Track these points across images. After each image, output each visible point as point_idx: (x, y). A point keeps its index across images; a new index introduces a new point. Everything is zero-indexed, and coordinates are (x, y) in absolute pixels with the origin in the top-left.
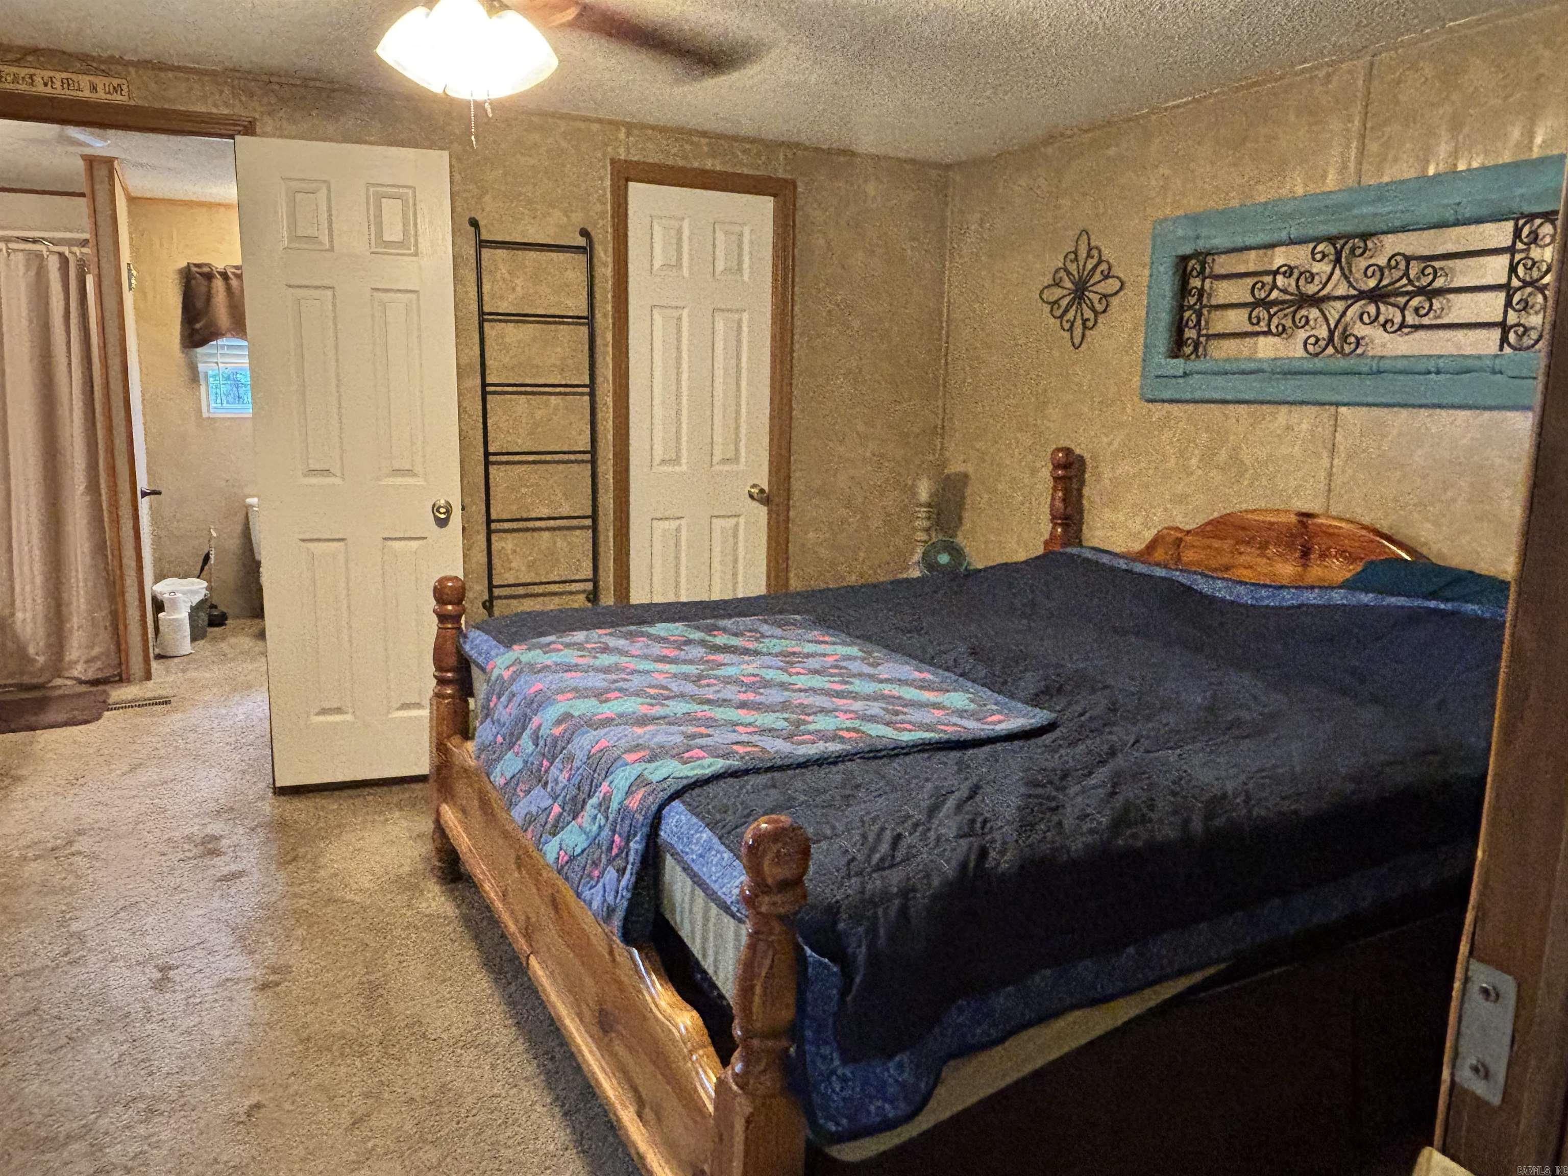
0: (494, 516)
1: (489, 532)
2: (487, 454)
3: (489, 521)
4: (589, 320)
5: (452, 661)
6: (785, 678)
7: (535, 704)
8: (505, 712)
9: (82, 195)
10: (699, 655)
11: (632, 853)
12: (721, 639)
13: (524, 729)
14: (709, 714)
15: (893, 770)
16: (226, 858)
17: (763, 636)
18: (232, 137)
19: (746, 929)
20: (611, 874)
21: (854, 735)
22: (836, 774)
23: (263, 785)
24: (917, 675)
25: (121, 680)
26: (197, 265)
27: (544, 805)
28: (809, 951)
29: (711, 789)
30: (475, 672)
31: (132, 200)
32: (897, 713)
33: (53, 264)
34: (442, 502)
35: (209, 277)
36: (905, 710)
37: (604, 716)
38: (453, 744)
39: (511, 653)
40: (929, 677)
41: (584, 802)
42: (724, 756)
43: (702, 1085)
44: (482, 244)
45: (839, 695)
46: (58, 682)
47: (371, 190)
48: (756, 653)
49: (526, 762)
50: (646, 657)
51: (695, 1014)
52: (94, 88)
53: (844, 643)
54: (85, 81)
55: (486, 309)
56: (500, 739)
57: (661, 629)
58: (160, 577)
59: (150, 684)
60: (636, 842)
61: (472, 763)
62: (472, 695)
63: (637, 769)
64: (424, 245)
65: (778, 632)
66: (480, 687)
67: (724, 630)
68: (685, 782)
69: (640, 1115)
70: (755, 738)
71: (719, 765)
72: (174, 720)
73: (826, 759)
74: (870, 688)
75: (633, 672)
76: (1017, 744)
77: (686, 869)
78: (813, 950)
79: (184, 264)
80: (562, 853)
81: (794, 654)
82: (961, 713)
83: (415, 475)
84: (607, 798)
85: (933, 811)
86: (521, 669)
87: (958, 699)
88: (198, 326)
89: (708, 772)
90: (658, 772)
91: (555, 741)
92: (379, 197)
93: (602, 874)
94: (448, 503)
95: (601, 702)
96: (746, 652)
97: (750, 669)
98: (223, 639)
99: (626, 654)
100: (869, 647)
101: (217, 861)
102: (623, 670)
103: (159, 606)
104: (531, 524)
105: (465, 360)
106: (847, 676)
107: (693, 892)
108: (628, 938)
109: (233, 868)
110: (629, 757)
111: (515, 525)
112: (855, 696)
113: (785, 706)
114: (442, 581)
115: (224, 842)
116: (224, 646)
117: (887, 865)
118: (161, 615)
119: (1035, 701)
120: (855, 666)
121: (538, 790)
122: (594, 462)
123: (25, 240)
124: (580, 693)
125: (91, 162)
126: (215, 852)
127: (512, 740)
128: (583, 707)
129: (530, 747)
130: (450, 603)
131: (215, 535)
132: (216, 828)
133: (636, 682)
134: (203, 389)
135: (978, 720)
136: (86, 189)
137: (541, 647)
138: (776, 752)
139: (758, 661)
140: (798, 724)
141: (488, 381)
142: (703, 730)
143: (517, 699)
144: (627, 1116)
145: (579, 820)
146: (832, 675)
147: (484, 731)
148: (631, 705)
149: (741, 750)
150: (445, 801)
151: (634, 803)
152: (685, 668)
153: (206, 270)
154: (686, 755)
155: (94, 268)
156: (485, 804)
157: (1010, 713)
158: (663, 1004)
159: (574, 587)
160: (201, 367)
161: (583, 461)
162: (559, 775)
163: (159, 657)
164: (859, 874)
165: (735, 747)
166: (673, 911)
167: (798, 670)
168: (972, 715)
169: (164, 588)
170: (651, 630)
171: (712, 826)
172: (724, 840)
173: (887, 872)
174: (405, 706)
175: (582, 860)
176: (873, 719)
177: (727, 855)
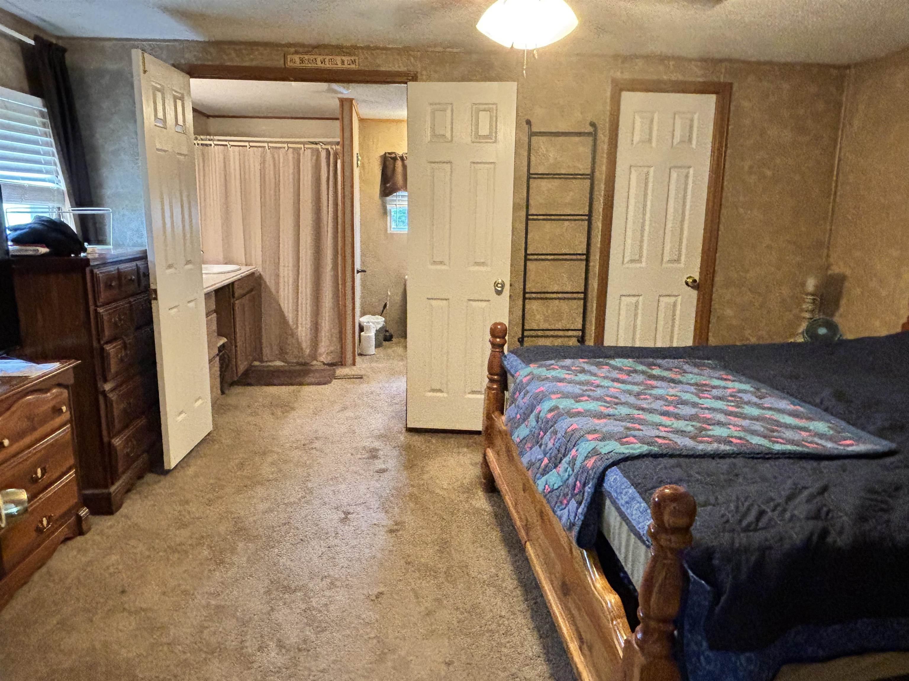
0: (527, 290)
1: (524, 299)
2: (526, 255)
3: (525, 293)
4: (591, 177)
5: (497, 370)
6: (696, 399)
7: (539, 399)
8: (522, 401)
9: (337, 119)
10: (641, 380)
11: (586, 494)
12: (656, 371)
13: (532, 412)
14: (642, 417)
15: (766, 468)
16: (381, 461)
17: (685, 372)
18: (406, 83)
19: (652, 553)
20: (573, 504)
21: (738, 441)
22: (724, 464)
23: (401, 426)
24: (791, 407)
25: (342, 365)
26: (389, 153)
27: (540, 457)
28: (691, 573)
29: (638, 463)
30: (509, 376)
31: (361, 120)
32: (773, 431)
33: (323, 154)
34: (500, 281)
35: (395, 159)
36: (779, 429)
37: (576, 410)
38: (495, 415)
39: (529, 368)
40: (801, 409)
41: (561, 460)
42: (648, 444)
43: (618, 640)
44: (532, 134)
45: (731, 414)
46: (315, 363)
47: (474, 107)
48: (680, 382)
49: (531, 431)
50: (605, 378)
51: (617, 596)
52: (343, 62)
53: (741, 382)
54: (338, 59)
55: (532, 171)
56: (518, 416)
57: (618, 362)
58: (363, 314)
59: (354, 368)
60: (589, 488)
61: (504, 428)
62: (507, 390)
63: (593, 444)
64: (500, 136)
65: (696, 370)
66: (511, 386)
67: (660, 366)
68: (622, 456)
69: (581, 648)
70: (671, 436)
71: (645, 449)
72: (364, 387)
73: (718, 454)
74: (755, 412)
75: (598, 386)
76: (864, 461)
77: (618, 509)
78: (694, 573)
79: (382, 153)
80: (547, 486)
81: (705, 385)
82: (821, 436)
83: (487, 265)
84: (574, 459)
85: (790, 498)
86: (533, 378)
87: (821, 426)
88: (388, 185)
89: (637, 452)
90: (606, 448)
91: (547, 422)
92: (478, 111)
93: (568, 502)
94: (503, 281)
95: (577, 402)
96: (673, 381)
97: (672, 392)
98: (389, 347)
99: (595, 375)
100: (760, 385)
101: (376, 461)
102: (592, 384)
103: (361, 329)
104: (548, 296)
105: (518, 201)
106: (740, 403)
107: (621, 524)
108: (581, 543)
109: (383, 466)
110: (590, 437)
111: (539, 296)
112: (744, 417)
113: (692, 418)
114: (496, 324)
115: (381, 453)
116: (390, 351)
117: (752, 528)
118: (362, 333)
119: (881, 433)
120: (746, 397)
121: (536, 448)
122: (587, 260)
123: (312, 143)
124: (566, 396)
125: (342, 101)
126: (375, 457)
127: (525, 417)
128: (565, 404)
129: (534, 423)
130: (499, 338)
131: (389, 293)
132: (376, 444)
133: (599, 392)
134: (389, 218)
135: (835, 442)
136: (340, 117)
137: (546, 366)
138: (684, 446)
139: (680, 387)
140: (701, 429)
141: (530, 212)
142: (637, 426)
143: (529, 395)
144: (573, 647)
145: (558, 468)
146: (728, 401)
147: (510, 411)
148: (593, 406)
149: (660, 441)
150: (489, 447)
151: (590, 463)
152: (629, 387)
153: (393, 155)
154: (625, 440)
155: (341, 155)
156: (509, 451)
157: (859, 440)
158: (598, 586)
159: (570, 333)
160: (389, 207)
161: (581, 260)
162: (549, 441)
163: (360, 355)
164: (733, 531)
165: (657, 439)
166: (609, 531)
167: (706, 395)
168: (830, 439)
169: (365, 320)
170: (612, 362)
171: (636, 485)
172: (643, 495)
173: (751, 533)
174: (473, 392)
175: (557, 493)
176: (754, 433)
177: (644, 505)
